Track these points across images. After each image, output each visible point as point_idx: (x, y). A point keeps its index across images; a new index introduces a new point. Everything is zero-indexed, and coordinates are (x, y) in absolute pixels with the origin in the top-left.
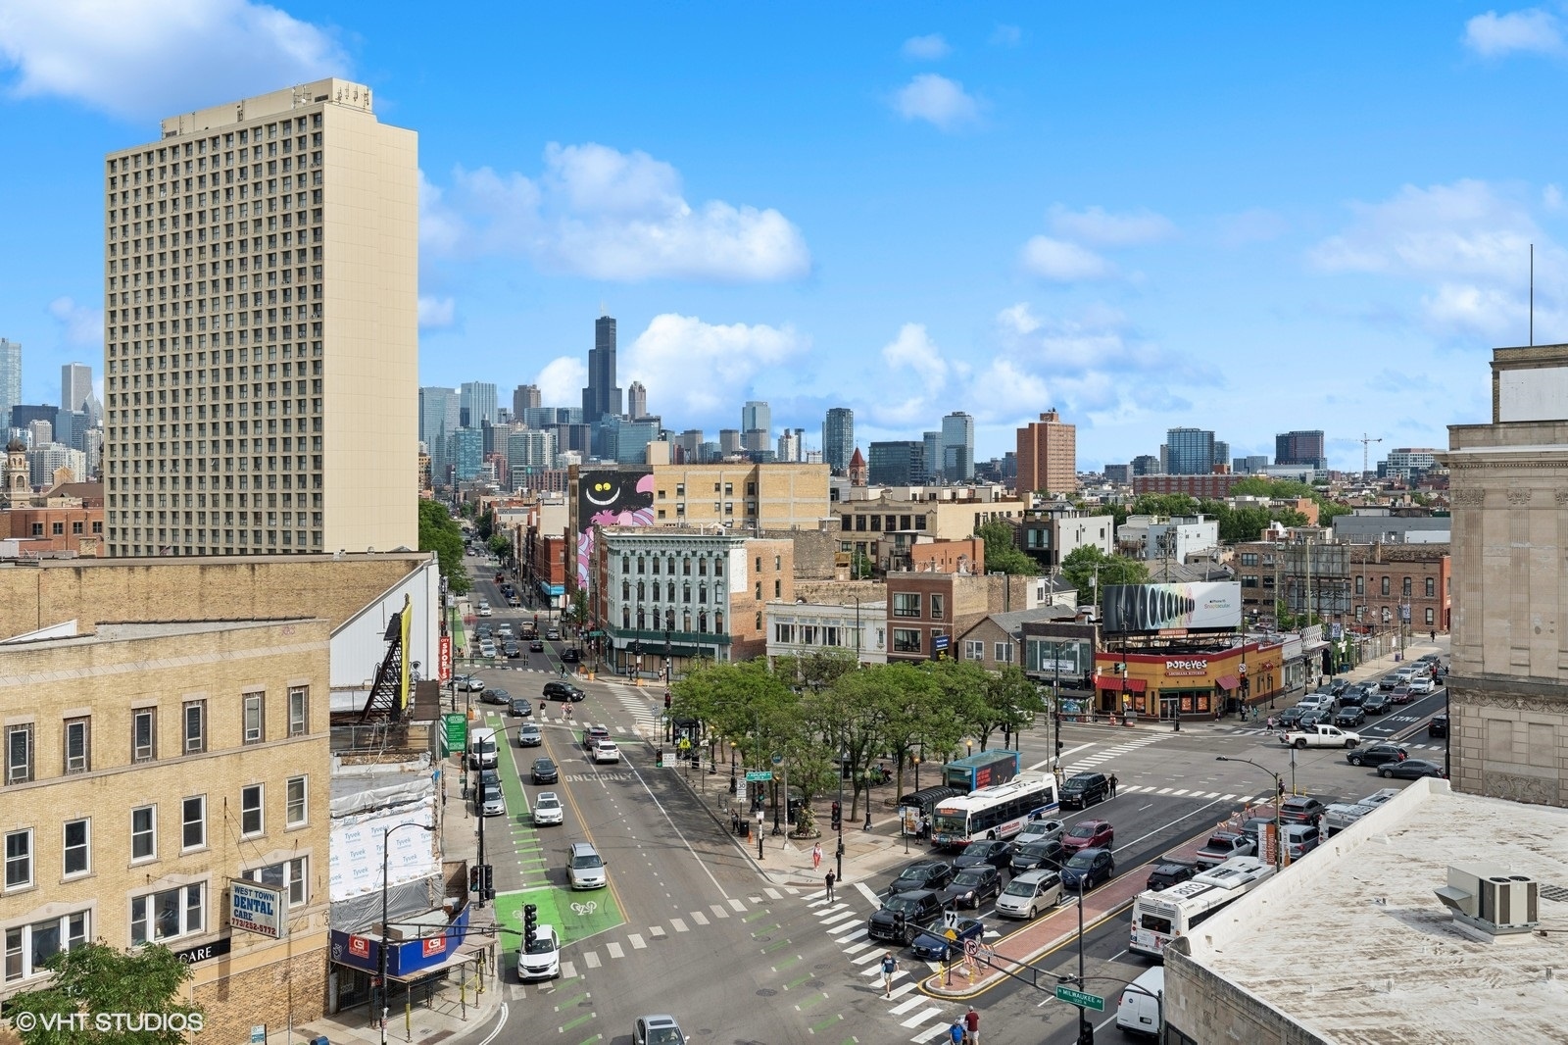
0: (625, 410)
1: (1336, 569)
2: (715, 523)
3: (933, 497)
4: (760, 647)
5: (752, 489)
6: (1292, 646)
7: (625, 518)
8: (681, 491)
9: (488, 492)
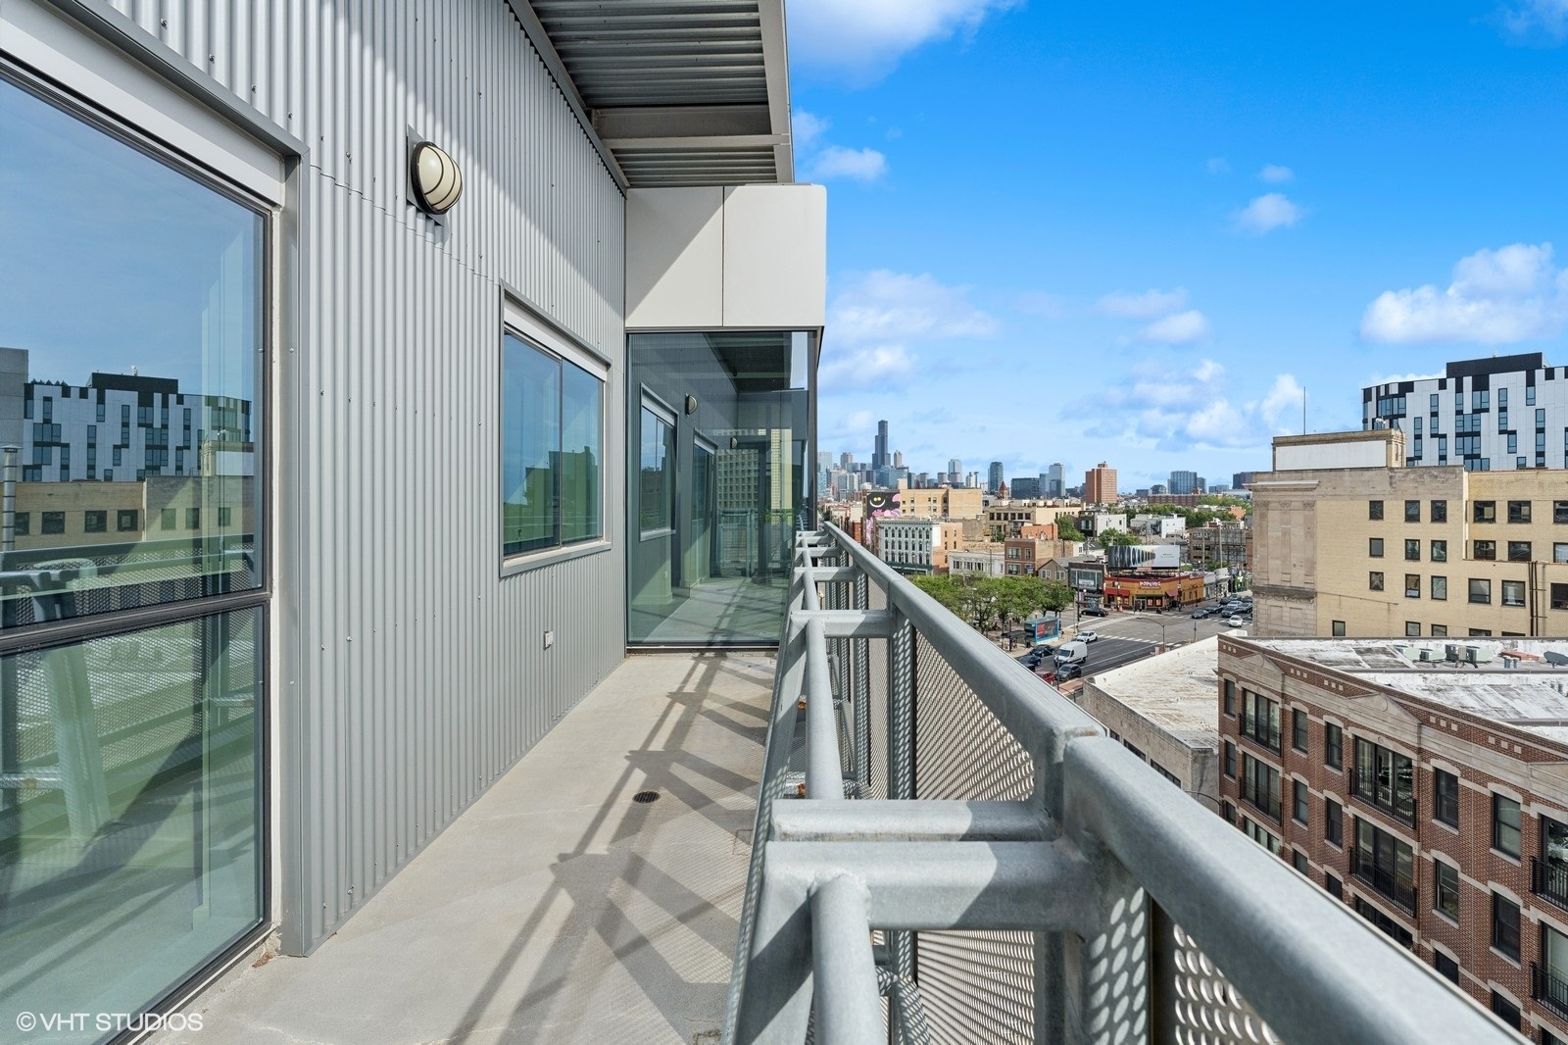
0: (892, 464)
1: (1237, 541)
2: (928, 516)
3: (1034, 505)
4: (946, 570)
5: (945, 500)
6: (1210, 578)
7: (887, 513)
8: (913, 501)
9: (829, 502)
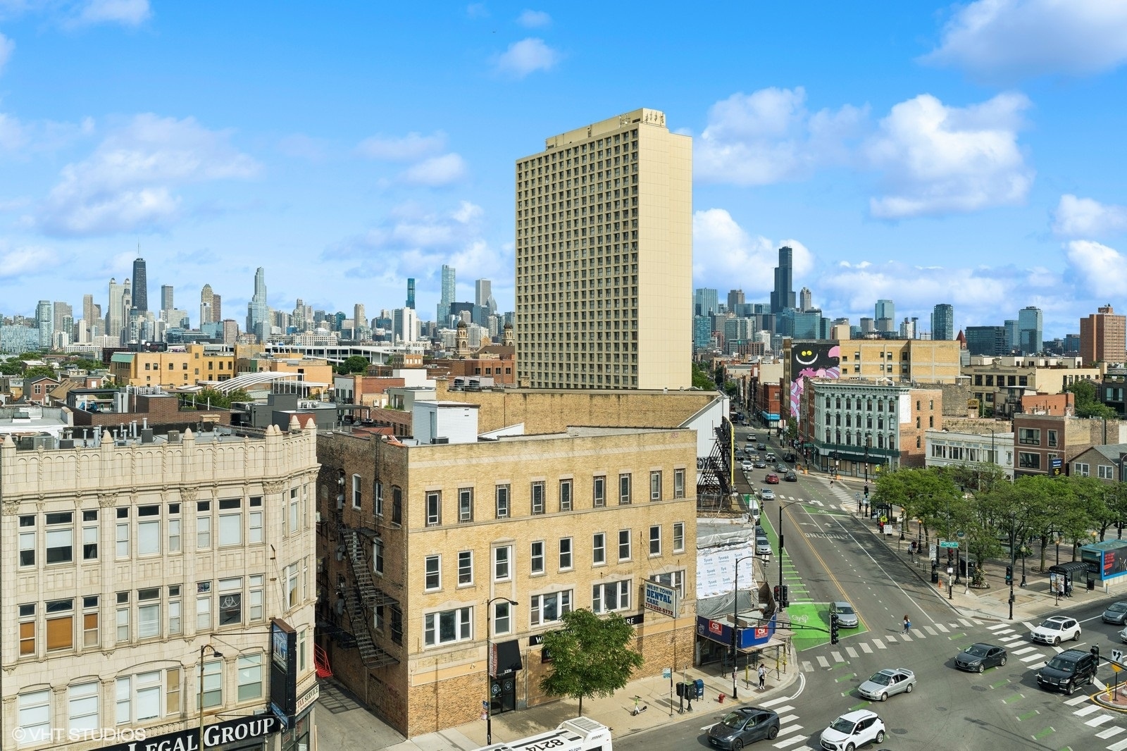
0: (798, 306)
2: (883, 378)
3: (1032, 364)
4: (919, 459)
5: (906, 356)
7: (821, 373)
8: (857, 357)
9: (716, 355)
